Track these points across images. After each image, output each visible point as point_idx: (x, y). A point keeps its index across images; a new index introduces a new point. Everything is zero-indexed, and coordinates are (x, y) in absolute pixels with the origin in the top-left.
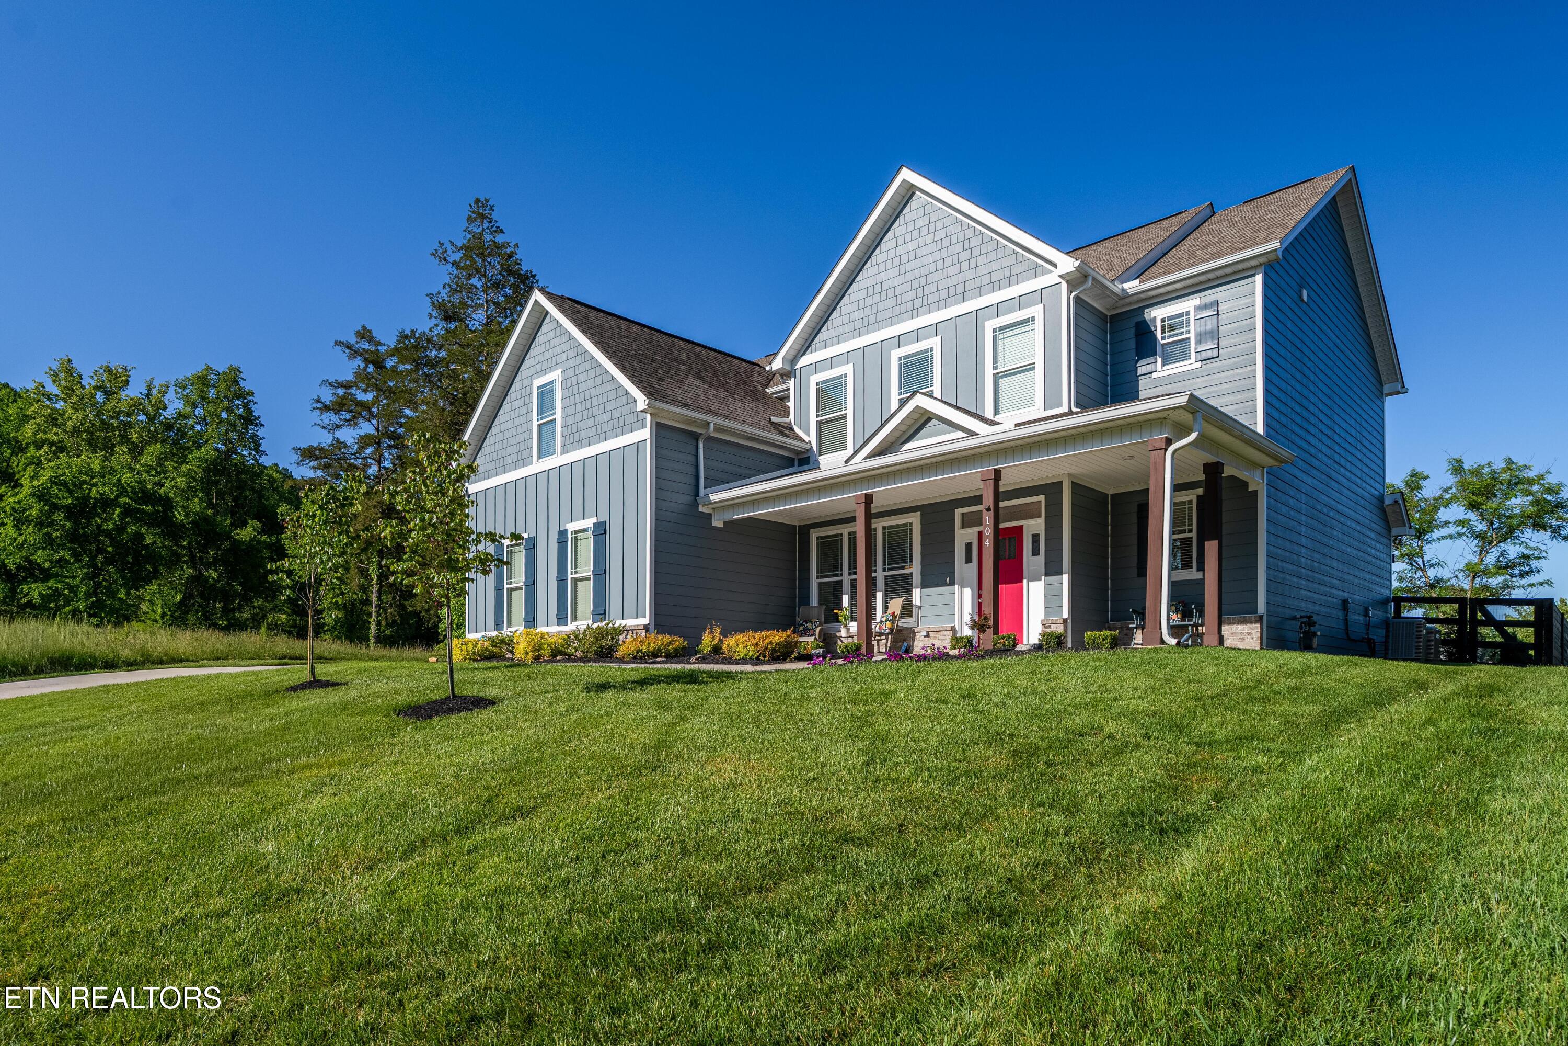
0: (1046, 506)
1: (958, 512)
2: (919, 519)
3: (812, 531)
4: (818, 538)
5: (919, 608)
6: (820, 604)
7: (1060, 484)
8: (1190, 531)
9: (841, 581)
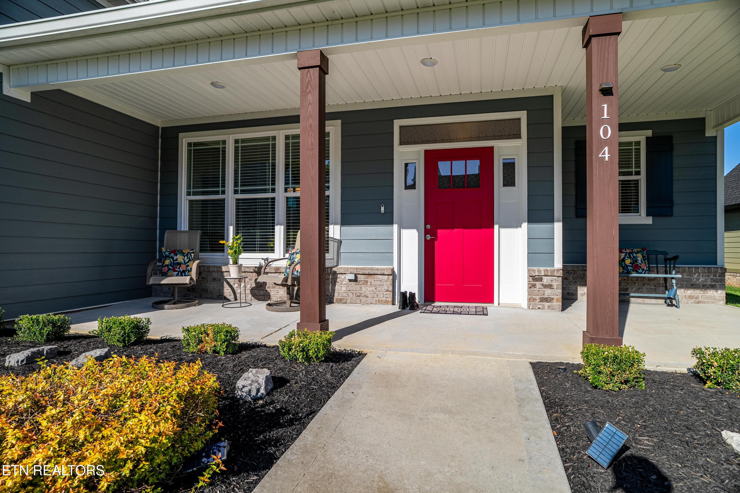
0: (529, 125)
1: (398, 123)
2: (339, 128)
3: (181, 135)
4: (189, 145)
5: (340, 242)
6: (191, 227)
7: (551, 98)
8: (638, 173)
9: (223, 200)
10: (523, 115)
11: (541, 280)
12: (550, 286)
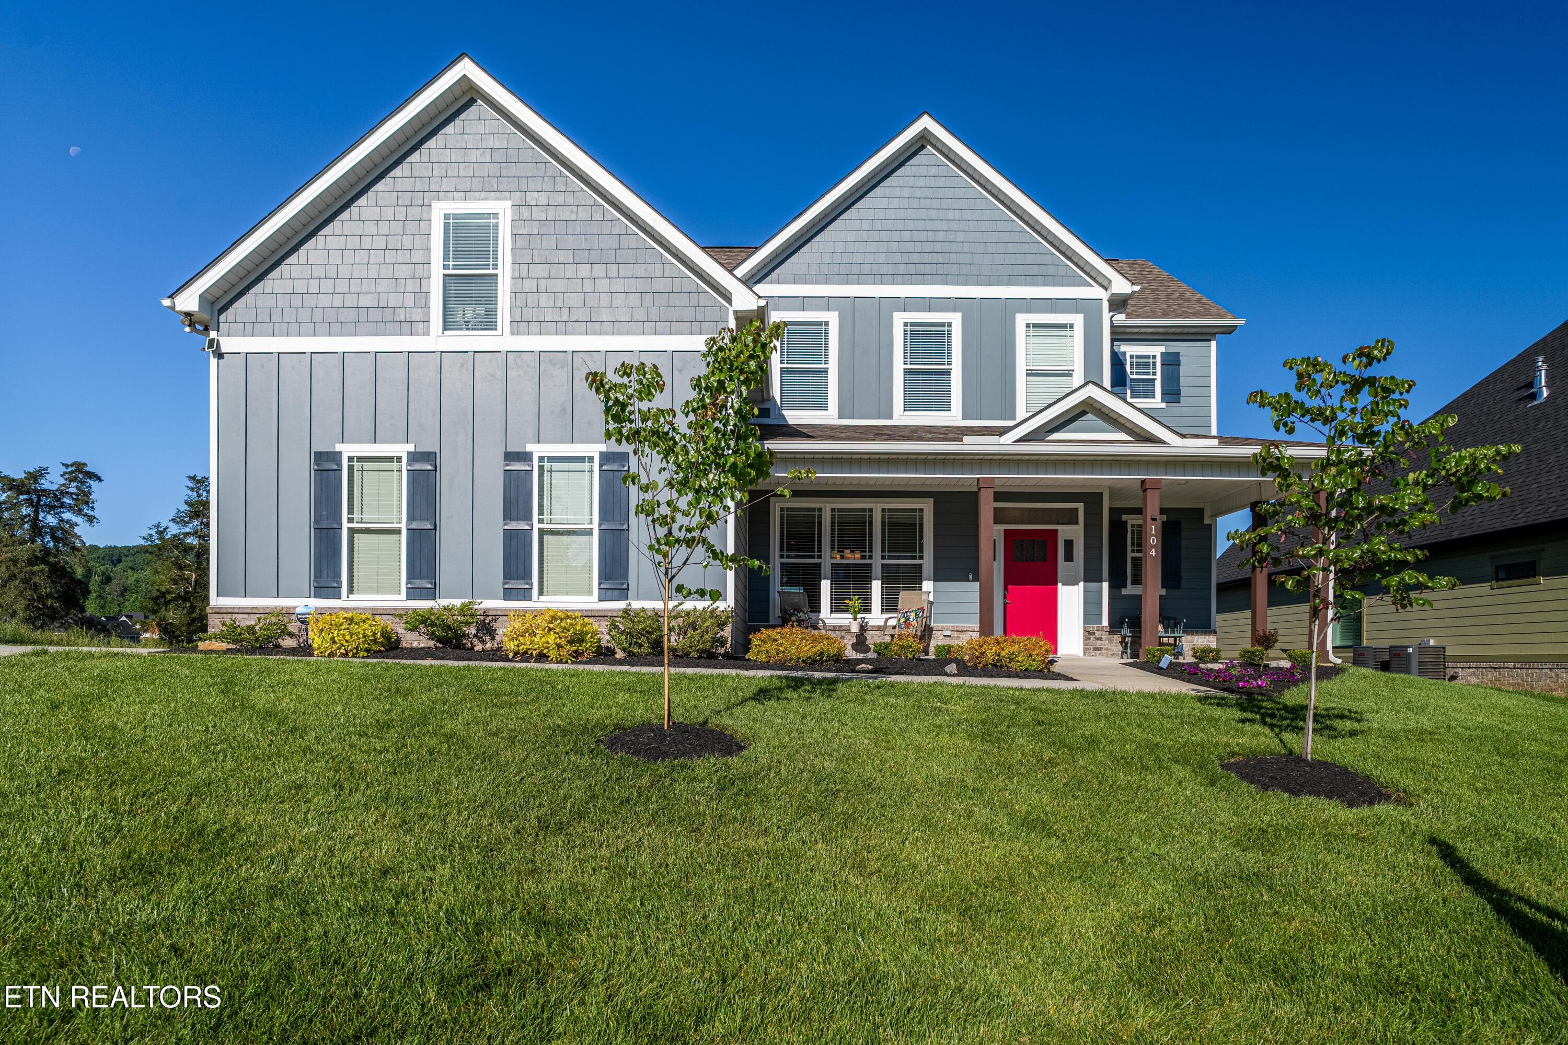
0: (1085, 514)
2: (932, 506)
4: (782, 509)
5: (932, 603)
9: (820, 564)
10: (1080, 506)
11: (1094, 634)
12: (1100, 639)
